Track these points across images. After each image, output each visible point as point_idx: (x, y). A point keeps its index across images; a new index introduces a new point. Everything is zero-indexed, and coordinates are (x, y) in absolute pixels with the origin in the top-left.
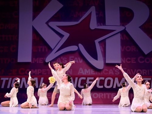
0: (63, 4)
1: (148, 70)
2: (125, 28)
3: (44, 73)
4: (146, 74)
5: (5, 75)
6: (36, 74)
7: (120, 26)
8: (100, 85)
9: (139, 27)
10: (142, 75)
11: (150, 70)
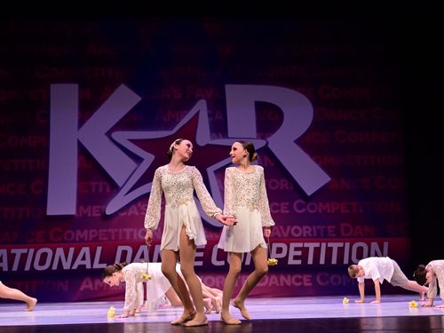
0: (140, 96)
1: (314, 227)
2: (267, 144)
3: (103, 237)
4: (310, 235)
5: (19, 244)
6: (86, 239)
7: (257, 138)
8: (218, 259)
9: (295, 142)
10: (302, 237)
11: (318, 227)
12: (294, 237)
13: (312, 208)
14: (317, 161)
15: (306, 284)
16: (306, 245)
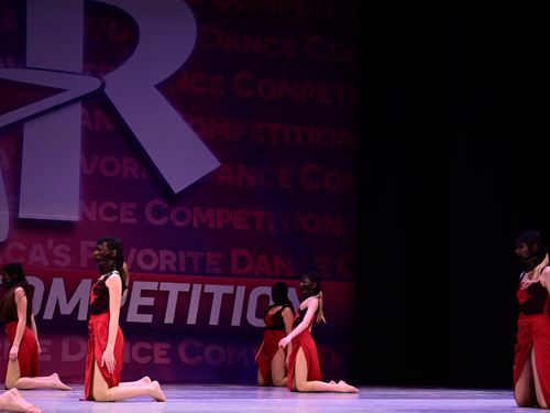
1: (181, 254)
2: (103, 86)
4: (173, 268)
7: (84, 74)
10: (157, 270)
11: (189, 254)
12: (142, 271)
13: (181, 217)
14: (196, 128)
15: (158, 360)
16: (164, 286)
